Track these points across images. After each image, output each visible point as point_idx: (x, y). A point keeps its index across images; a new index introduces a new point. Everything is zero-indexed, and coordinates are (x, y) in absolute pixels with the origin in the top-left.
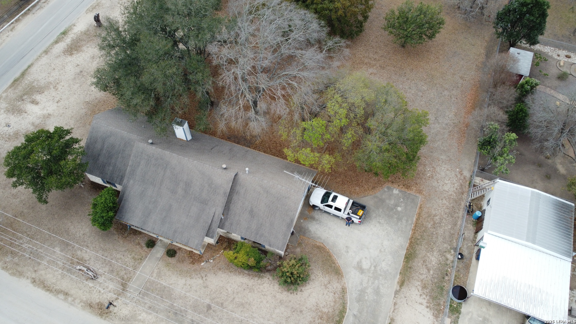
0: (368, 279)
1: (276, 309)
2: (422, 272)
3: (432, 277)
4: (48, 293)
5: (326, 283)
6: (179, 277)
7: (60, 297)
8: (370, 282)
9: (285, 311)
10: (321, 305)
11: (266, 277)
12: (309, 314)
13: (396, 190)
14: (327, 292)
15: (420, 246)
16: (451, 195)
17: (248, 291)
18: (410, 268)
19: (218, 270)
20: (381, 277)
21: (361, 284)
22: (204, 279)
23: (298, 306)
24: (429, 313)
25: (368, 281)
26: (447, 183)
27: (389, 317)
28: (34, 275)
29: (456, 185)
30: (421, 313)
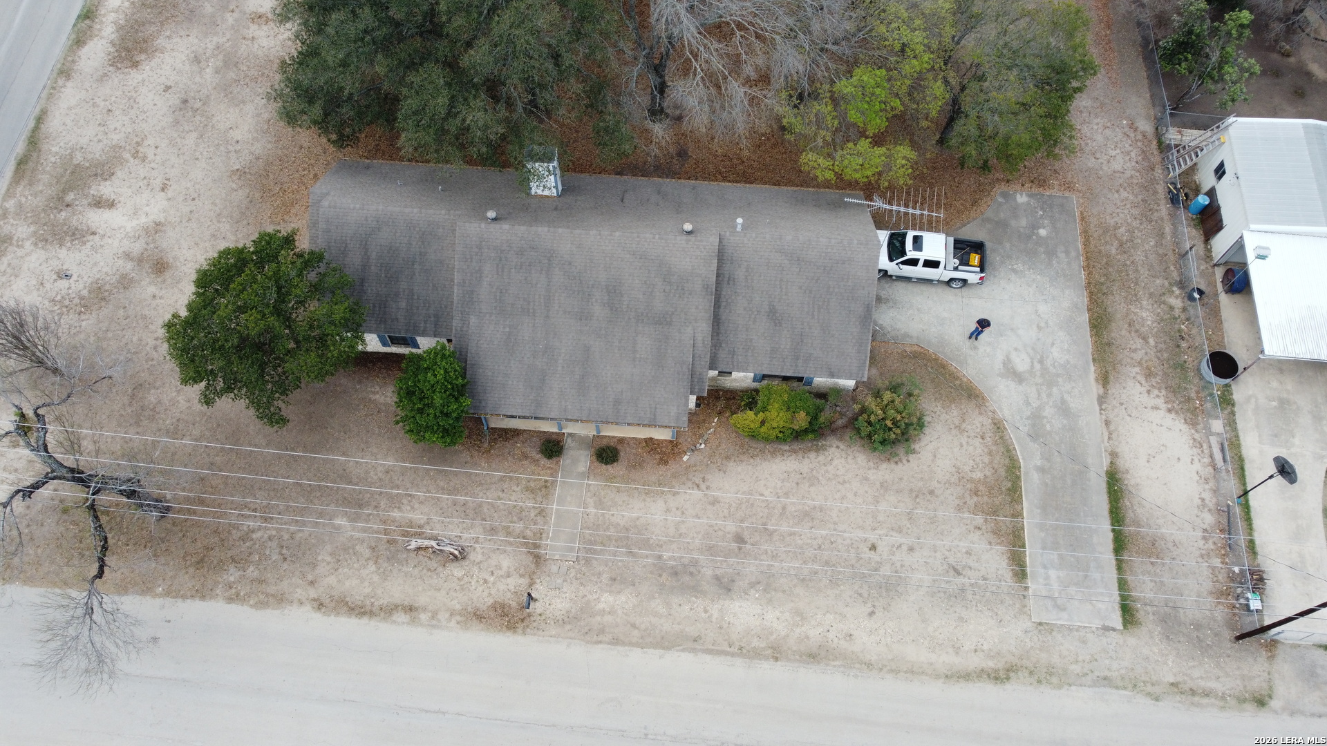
0: (1038, 391)
1: (878, 502)
2: (1133, 347)
3: (1155, 350)
4: (365, 620)
5: (957, 423)
6: (648, 499)
7: (399, 620)
8: (1044, 395)
9: (899, 502)
10: (967, 469)
11: (831, 446)
12: (949, 492)
13: (1021, 195)
14: (966, 439)
15: (1111, 297)
16: (1132, 177)
17: (807, 484)
18: (1109, 344)
19: (724, 462)
20: (1060, 380)
21: (1028, 403)
22: (703, 486)
23: (921, 484)
24: (1177, 421)
25: (1039, 394)
26: (1113, 154)
27: (1105, 451)
28: (313, 593)
29: (1133, 154)
30: (1161, 426)
